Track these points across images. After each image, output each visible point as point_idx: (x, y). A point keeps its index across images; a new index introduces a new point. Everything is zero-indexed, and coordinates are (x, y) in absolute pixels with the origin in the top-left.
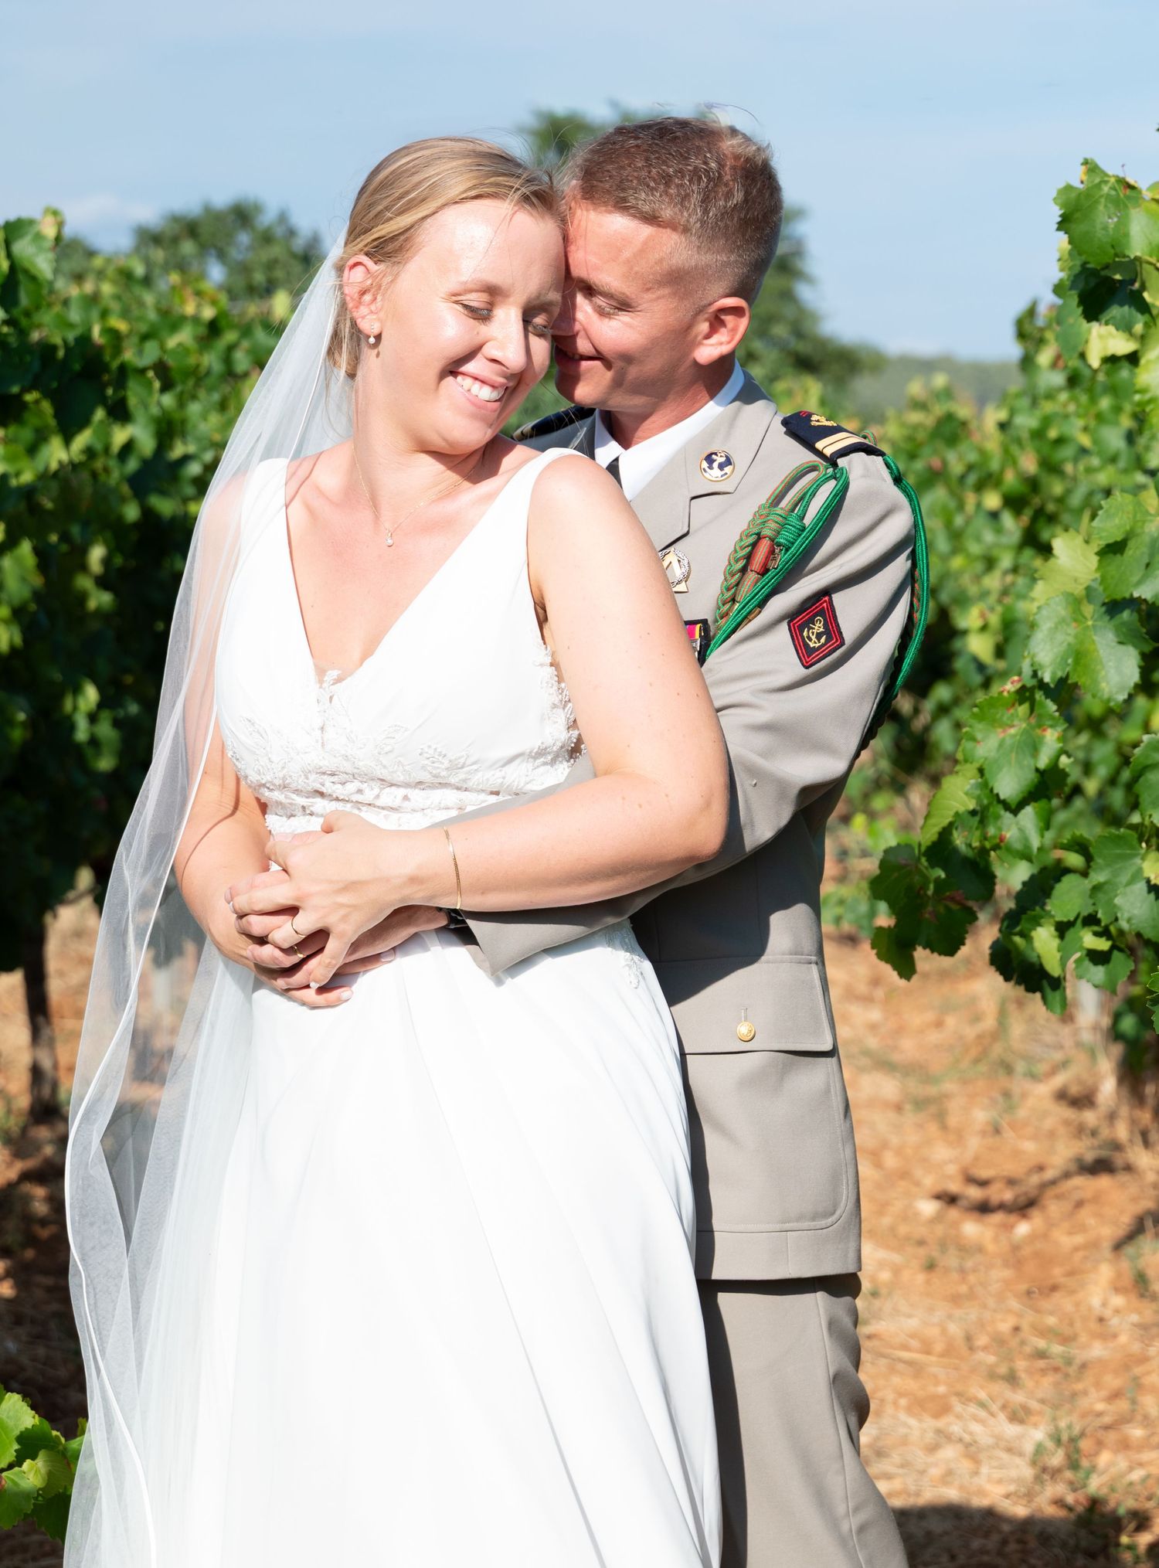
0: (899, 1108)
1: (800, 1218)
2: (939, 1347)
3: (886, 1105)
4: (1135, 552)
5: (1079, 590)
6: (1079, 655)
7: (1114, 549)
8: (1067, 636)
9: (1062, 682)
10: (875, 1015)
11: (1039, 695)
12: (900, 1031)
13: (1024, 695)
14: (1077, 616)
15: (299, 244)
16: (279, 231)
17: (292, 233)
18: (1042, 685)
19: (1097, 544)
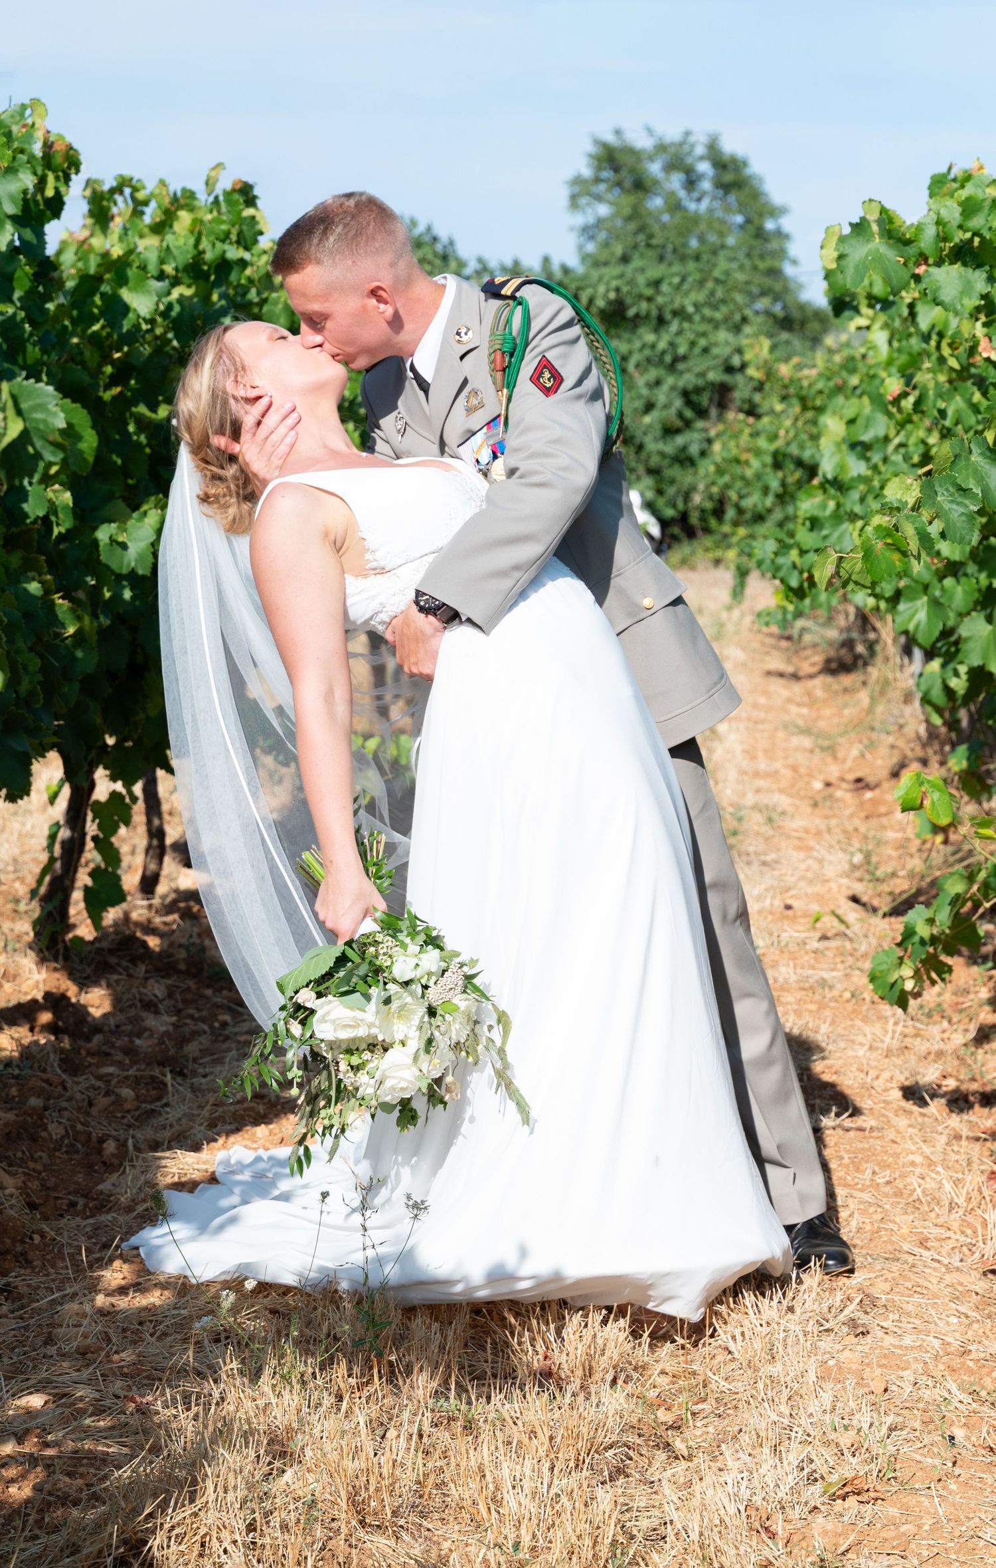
0: (812, 751)
1: (715, 684)
2: (813, 831)
3: (805, 750)
4: (860, 422)
5: (839, 439)
6: (842, 467)
7: (851, 422)
8: (836, 459)
9: (835, 479)
10: (805, 711)
11: (827, 486)
12: (818, 718)
13: (822, 486)
14: (840, 450)
15: (439, 247)
16: (427, 239)
17: (435, 239)
18: (827, 481)
19: (845, 420)
